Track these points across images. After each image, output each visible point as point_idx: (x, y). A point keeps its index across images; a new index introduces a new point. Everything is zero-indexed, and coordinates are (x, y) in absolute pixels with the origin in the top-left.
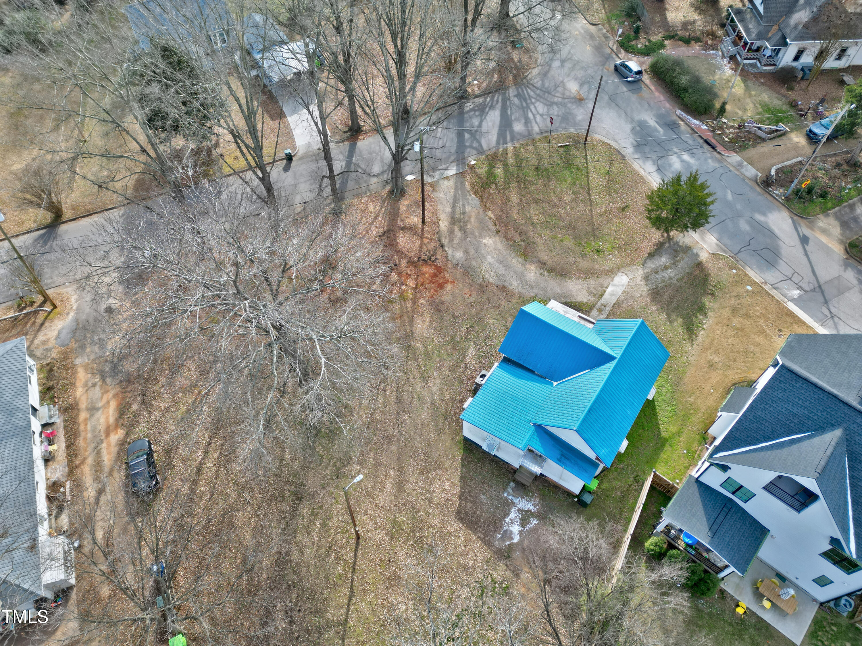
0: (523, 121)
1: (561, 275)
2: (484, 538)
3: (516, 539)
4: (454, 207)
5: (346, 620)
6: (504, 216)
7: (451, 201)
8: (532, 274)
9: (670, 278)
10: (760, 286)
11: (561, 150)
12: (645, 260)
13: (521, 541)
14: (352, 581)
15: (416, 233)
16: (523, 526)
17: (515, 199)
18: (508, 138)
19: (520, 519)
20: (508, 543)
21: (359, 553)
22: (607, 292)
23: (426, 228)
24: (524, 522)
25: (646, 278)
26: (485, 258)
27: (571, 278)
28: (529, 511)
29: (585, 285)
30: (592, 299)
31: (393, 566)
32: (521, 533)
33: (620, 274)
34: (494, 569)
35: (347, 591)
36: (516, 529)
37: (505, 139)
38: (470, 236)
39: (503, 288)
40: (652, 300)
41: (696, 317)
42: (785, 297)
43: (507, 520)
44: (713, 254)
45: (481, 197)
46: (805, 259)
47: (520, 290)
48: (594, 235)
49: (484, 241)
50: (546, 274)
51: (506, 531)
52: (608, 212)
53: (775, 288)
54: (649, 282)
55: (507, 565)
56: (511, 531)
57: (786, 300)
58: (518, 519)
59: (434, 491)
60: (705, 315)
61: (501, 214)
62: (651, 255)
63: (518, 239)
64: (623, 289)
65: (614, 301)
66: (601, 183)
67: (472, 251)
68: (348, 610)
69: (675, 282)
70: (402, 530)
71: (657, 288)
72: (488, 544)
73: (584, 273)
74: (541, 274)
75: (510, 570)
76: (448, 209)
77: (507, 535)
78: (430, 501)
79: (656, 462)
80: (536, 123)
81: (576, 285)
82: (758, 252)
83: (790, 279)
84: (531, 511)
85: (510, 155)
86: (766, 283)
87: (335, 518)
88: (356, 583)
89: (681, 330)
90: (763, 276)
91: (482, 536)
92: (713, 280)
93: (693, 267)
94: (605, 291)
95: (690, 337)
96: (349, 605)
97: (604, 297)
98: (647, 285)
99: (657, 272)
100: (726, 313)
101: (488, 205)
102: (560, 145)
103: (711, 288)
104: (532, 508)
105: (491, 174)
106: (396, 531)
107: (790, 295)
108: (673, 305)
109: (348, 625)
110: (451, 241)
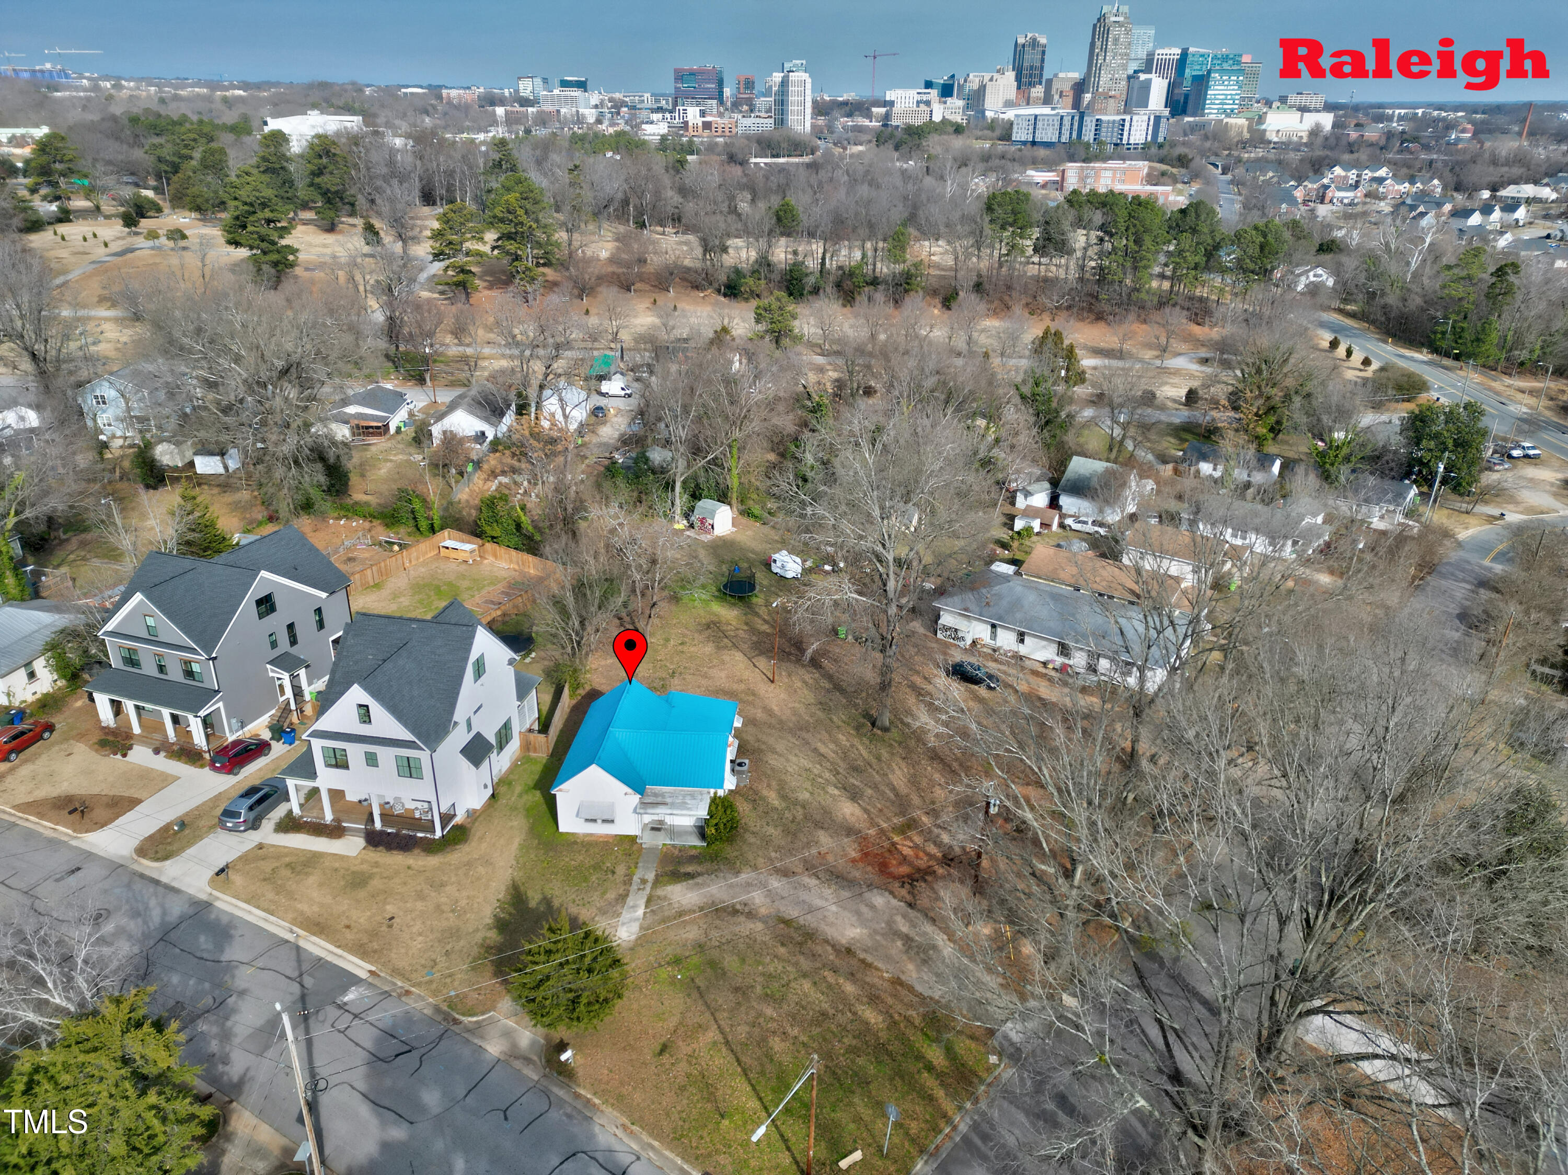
1: (717, 909)
5: (749, 659)
8: (757, 902)
14: (760, 670)
21: (766, 679)
22: (643, 908)
26: (840, 907)
27: (701, 908)
29: (676, 906)
30: (660, 892)
31: (737, 681)
33: (633, 937)
35: (760, 667)
38: (884, 932)
39: (786, 873)
41: (510, 914)
44: (489, 1012)
45: (922, 998)
47: (762, 877)
48: (697, 987)
49: (859, 931)
50: (739, 907)
52: (689, 1037)
57: (370, 979)
60: (496, 919)
64: (624, 919)
65: (629, 899)
68: (751, 662)
74: (746, 905)
82: (405, 1048)
83: (356, 1016)
88: (757, 670)
94: (646, 907)
96: (754, 663)
97: (644, 901)
101: (899, 988)
102: (857, 1155)
107: (361, 990)
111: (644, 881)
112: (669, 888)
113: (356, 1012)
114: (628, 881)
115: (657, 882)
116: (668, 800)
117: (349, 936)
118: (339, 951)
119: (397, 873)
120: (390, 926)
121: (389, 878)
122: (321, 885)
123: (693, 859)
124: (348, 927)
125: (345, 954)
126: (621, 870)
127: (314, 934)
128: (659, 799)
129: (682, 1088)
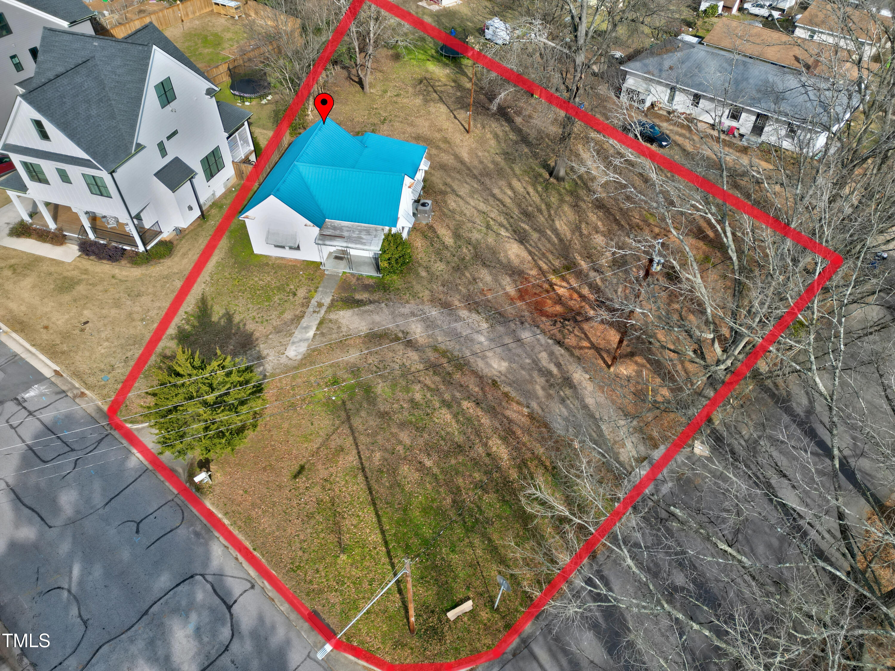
1: (380, 336)
5: (451, 112)
8: (418, 332)
10: (86, 385)
15: (608, 351)
21: (463, 129)
22: (315, 329)
27: (366, 335)
29: (345, 330)
33: (299, 357)
35: (459, 118)
38: (529, 367)
39: (448, 306)
42: (53, 383)
48: (347, 410)
49: (506, 365)
53: (64, 392)
54: (255, 356)
57: (53, 379)
61: (506, 413)
63: (459, 376)
64: (293, 339)
65: (304, 320)
68: (453, 114)
70: (441, 142)
81: (358, 329)
82: (67, 450)
83: (31, 413)
86: (75, 397)
88: (457, 121)
90: (75, 408)
94: (318, 329)
97: (317, 322)
106: (445, 141)
107: (42, 388)
111: (320, 305)
112: (342, 313)
113: (32, 409)
114: (306, 304)
115: (332, 306)
116: (346, 234)
117: (45, 336)
118: (33, 349)
119: (102, 281)
120: (82, 330)
121: (94, 285)
122: (34, 287)
123: (366, 288)
124: (46, 328)
125: (38, 353)
126: (302, 293)
127: (15, 331)
128: (338, 233)
129: (311, 516)
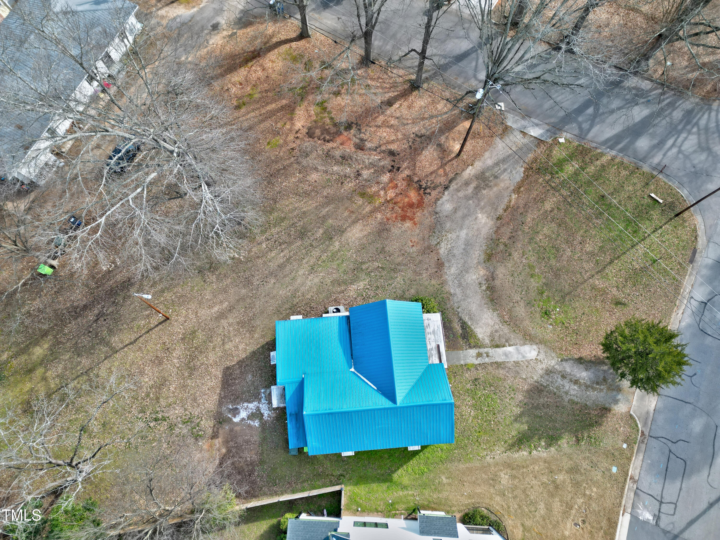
0: (655, 142)
1: (492, 300)
2: (222, 398)
3: (236, 420)
4: (497, 164)
5: (117, 351)
6: (521, 210)
7: (501, 157)
8: (474, 277)
9: (567, 393)
10: (625, 480)
11: (647, 200)
12: (570, 359)
13: (237, 424)
14: (140, 336)
15: (442, 159)
16: (249, 418)
17: (548, 206)
18: (620, 146)
19: (252, 413)
20: (230, 416)
21: (160, 326)
22: (505, 348)
23: (454, 162)
24: (252, 416)
25: (549, 372)
26: (461, 228)
27: (494, 310)
28: (262, 415)
29: (497, 327)
30: (487, 341)
31: (166, 353)
32: (243, 419)
33: (535, 347)
34: (206, 419)
35: (133, 338)
36: (243, 414)
37: (617, 143)
38: (476, 201)
39: (440, 265)
40: (528, 391)
41: (540, 439)
42: (633, 508)
43: (245, 404)
44: (631, 415)
45: (526, 177)
46: (704, 505)
47: (449, 279)
48: (563, 297)
49: (480, 215)
50: (484, 288)
51: (237, 409)
52: (604, 292)
53: (635, 493)
54: (546, 377)
55: (214, 426)
56: (239, 412)
57: (629, 510)
58: (251, 411)
59: (231, 341)
60: (549, 445)
61: (521, 206)
62: (580, 361)
63: (504, 239)
64: (520, 358)
65: (499, 360)
66: (634, 263)
67: (460, 214)
68: (123, 348)
69: (566, 400)
70: (193, 341)
71: (546, 387)
72: (220, 403)
73: (511, 318)
74: (480, 284)
75: (213, 430)
76: (490, 162)
77: (235, 412)
78: (223, 344)
79: (364, 484)
80: (664, 155)
81: (492, 319)
82: (672, 456)
83: (661, 503)
84: (263, 416)
85: (598, 163)
86: (635, 482)
87: (171, 294)
88: (141, 339)
89: (514, 433)
90: (642, 475)
91: (222, 396)
92: (596, 432)
93: (597, 406)
94: (504, 346)
95: (513, 445)
96: (126, 346)
97: (497, 349)
98: (541, 377)
99: (563, 377)
100: (566, 464)
101: (522, 189)
102: (653, 195)
103: (586, 435)
104: (266, 415)
105: (560, 164)
106: (189, 338)
107: (640, 512)
108: (538, 413)
109: (115, 355)
110: (458, 190)
111: (479, 355)
113: (658, 504)
115: (477, 346)
126: (472, 375)
